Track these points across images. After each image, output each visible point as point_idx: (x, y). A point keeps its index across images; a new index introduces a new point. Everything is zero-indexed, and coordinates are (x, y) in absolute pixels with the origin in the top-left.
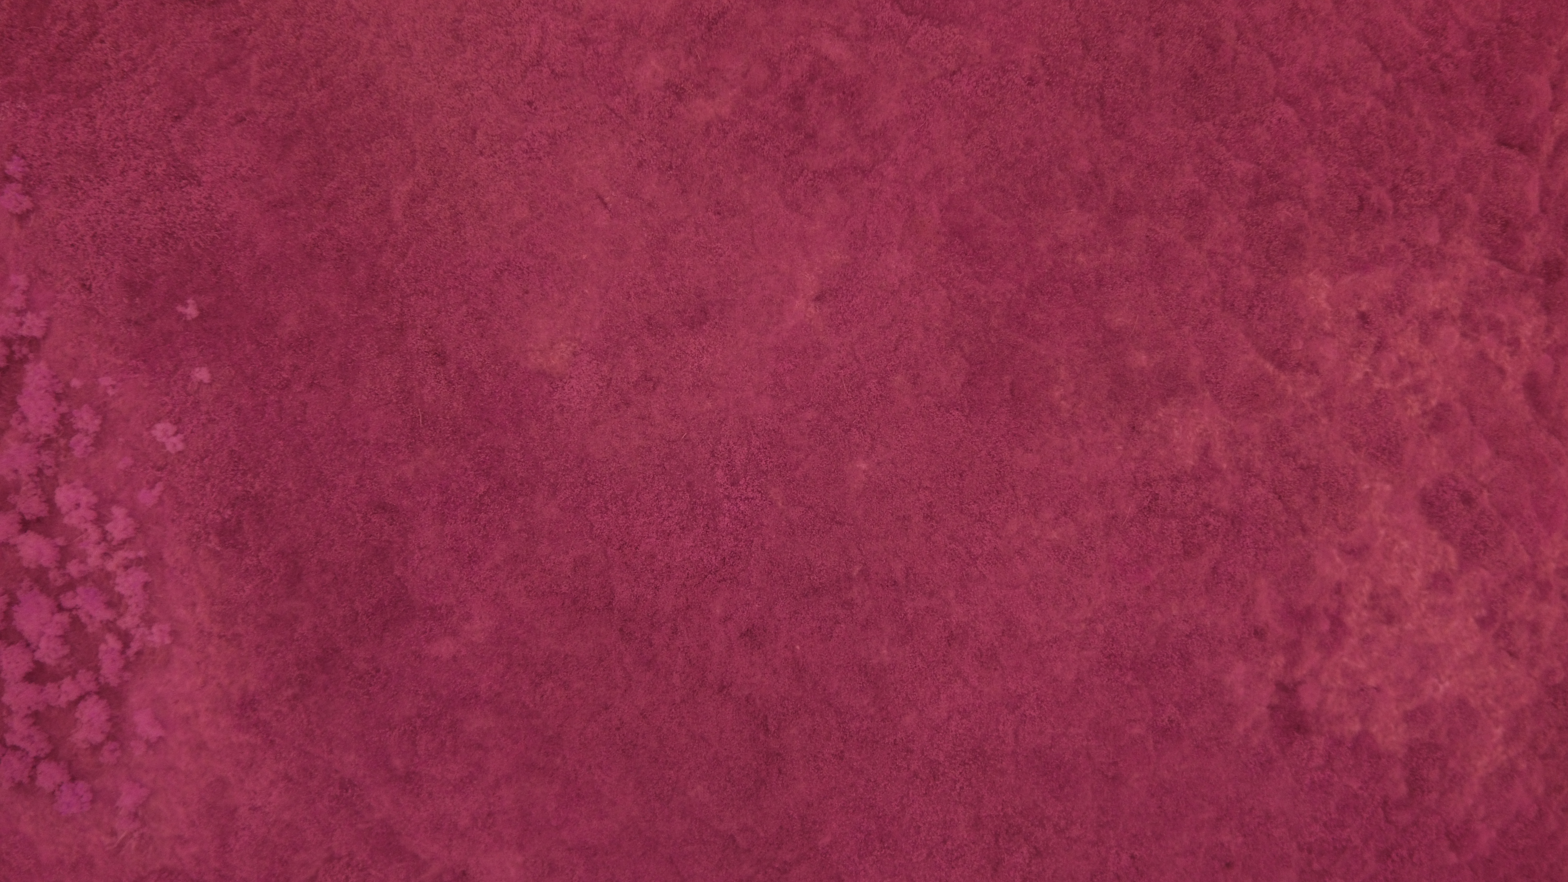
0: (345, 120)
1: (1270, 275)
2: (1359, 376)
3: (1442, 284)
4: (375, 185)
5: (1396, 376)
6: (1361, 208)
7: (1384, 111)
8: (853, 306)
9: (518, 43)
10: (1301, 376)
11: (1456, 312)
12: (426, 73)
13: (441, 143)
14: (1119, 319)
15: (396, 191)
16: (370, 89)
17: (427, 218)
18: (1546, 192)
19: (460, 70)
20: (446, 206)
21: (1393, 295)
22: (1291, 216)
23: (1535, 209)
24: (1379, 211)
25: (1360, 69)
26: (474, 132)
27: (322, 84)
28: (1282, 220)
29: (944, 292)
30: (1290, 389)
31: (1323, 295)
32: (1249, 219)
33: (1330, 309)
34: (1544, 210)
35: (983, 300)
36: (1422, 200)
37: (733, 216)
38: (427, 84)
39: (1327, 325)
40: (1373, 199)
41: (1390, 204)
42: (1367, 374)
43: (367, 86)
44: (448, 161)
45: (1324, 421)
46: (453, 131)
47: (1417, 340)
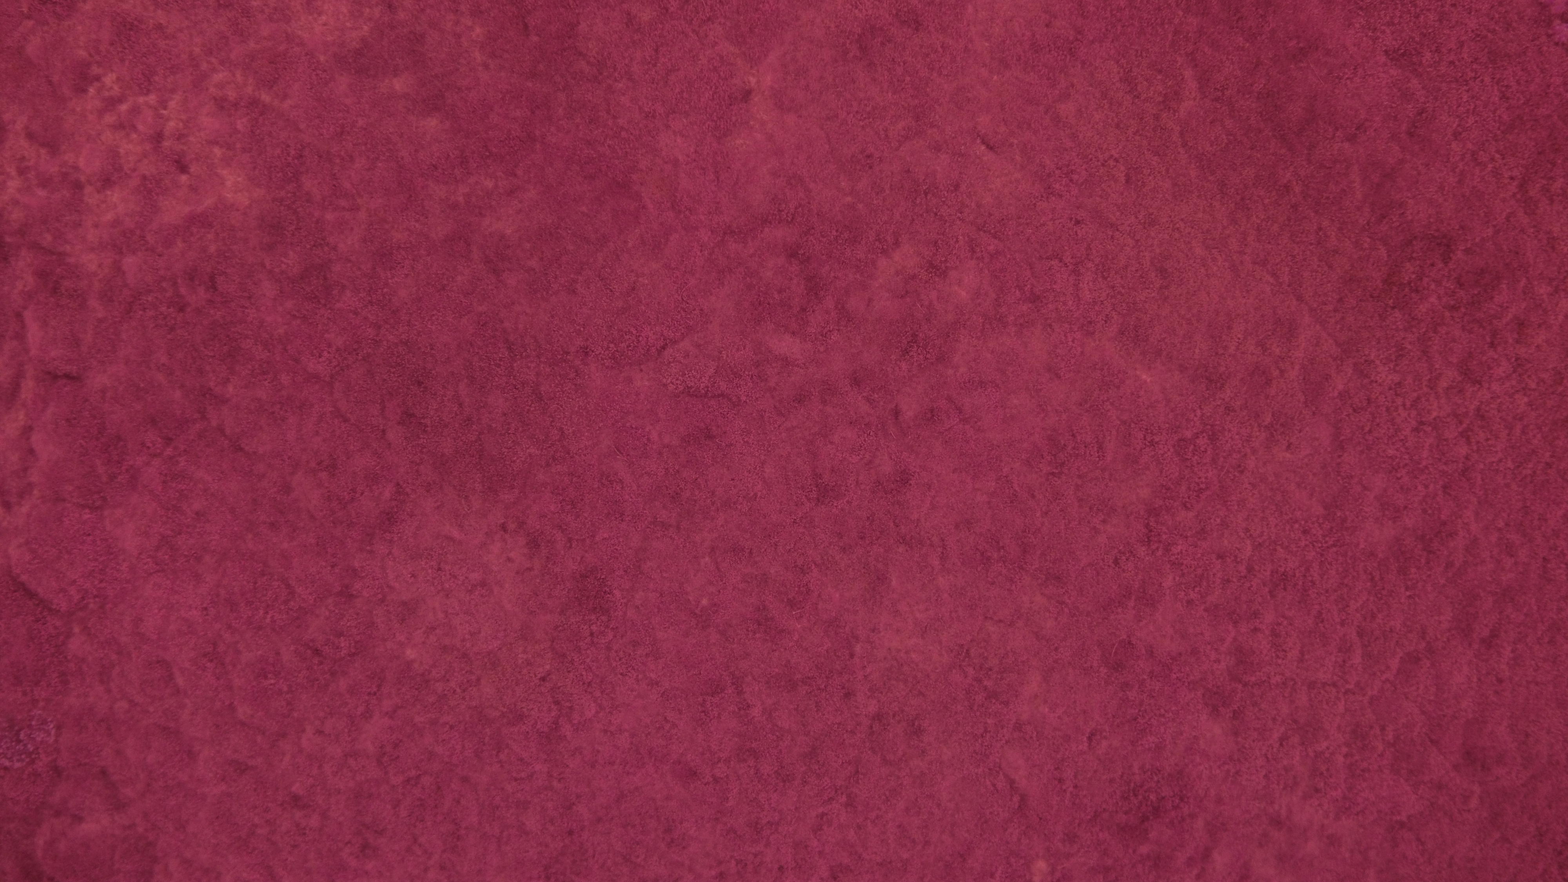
0: (1258, 159)
1: (289, 195)
2: (172, 104)
3: (109, 217)
4: (1217, 99)
5: (135, 110)
6: (212, 278)
7: (212, 384)
8: (711, 88)
9: (1100, 280)
10: (232, 94)
11: (88, 190)
12: (1185, 227)
13: (1159, 160)
14: (432, 123)
15: (1195, 99)
16: (1239, 197)
17: (1159, 77)
18: (20, 336)
19: (1153, 238)
20: (1143, 96)
21: (157, 194)
22: (283, 259)
23: (28, 315)
24: (192, 279)
25: (248, 423)
26: (1127, 181)
27: (1287, 188)
28: (291, 253)
29: (620, 121)
30: (239, 77)
31: (229, 184)
32: (326, 249)
33: (219, 171)
34: (19, 316)
35: (578, 120)
36: (150, 299)
37: (853, 156)
38: (1183, 217)
39: (217, 151)
40: (201, 290)
41: (183, 291)
42: (165, 108)
43: (1243, 199)
44: (1149, 144)
45: (197, 50)
46: (1149, 175)
47: (122, 151)
